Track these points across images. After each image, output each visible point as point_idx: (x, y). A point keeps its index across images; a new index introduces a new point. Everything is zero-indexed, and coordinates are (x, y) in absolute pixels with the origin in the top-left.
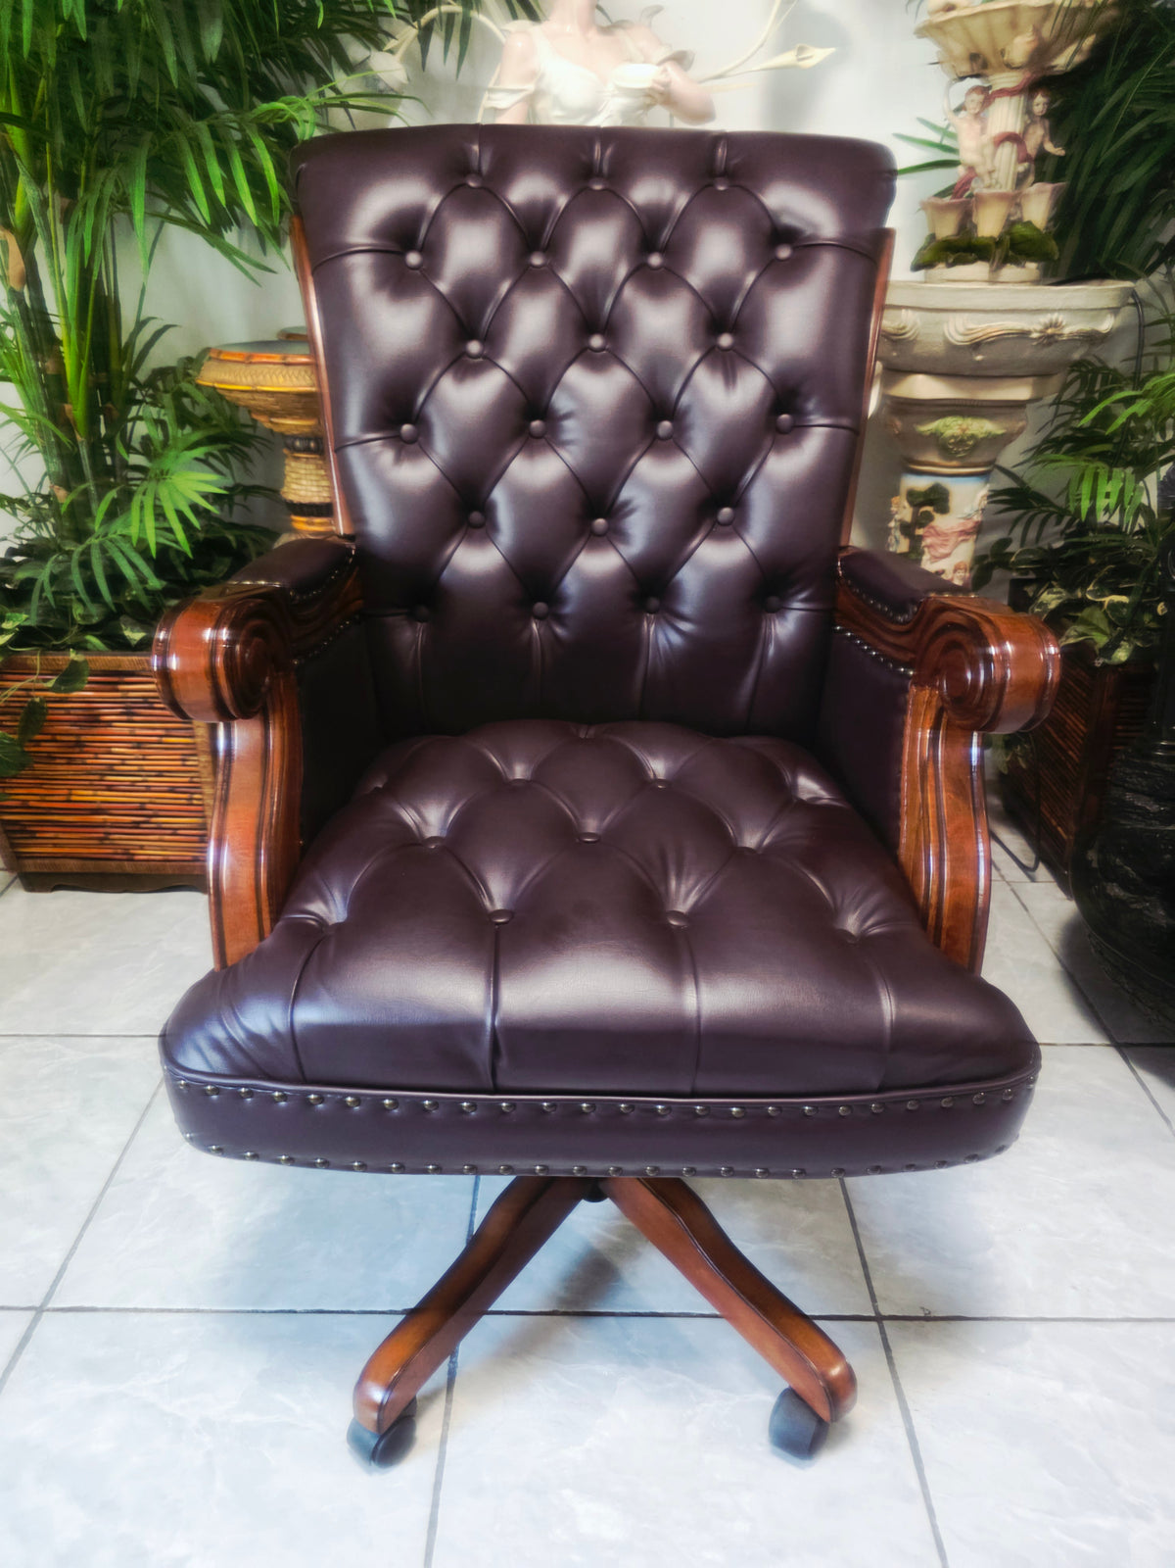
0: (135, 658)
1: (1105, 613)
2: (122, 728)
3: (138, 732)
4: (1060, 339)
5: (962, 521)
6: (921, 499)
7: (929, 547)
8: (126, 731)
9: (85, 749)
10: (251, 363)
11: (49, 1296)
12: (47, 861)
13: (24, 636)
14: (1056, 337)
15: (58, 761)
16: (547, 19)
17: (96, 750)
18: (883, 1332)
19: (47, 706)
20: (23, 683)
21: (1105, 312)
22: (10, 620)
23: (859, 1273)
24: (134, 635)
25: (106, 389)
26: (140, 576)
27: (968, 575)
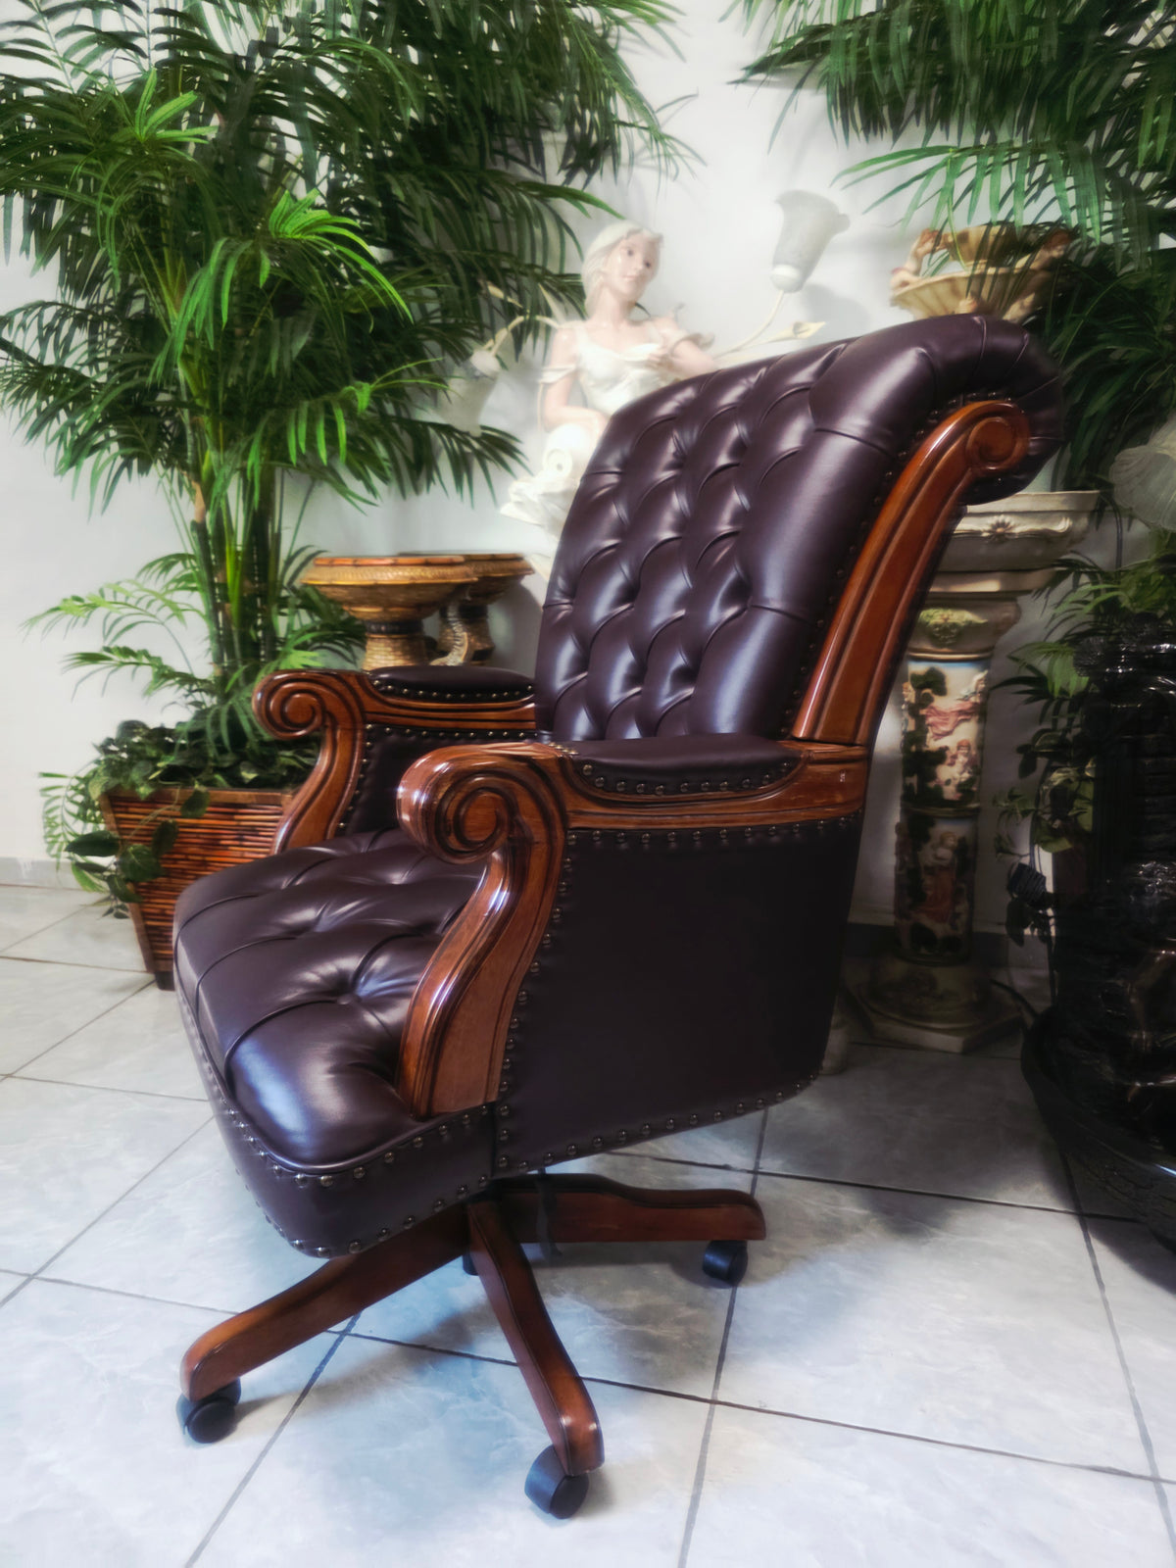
0: (247, 793)
2: (236, 851)
3: (247, 855)
4: (1011, 537)
5: (960, 702)
6: (921, 683)
7: (931, 725)
8: (238, 854)
9: (209, 868)
10: (333, 566)
11: (42, 1270)
13: (171, 774)
14: (1007, 536)
15: (189, 877)
16: (589, 317)
17: (215, 869)
18: (711, 1413)
19: (181, 830)
20: (162, 810)
21: (1058, 515)
22: (163, 760)
23: (713, 1363)
24: (249, 776)
25: (263, 595)
26: (254, 729)
27: (974, 752)
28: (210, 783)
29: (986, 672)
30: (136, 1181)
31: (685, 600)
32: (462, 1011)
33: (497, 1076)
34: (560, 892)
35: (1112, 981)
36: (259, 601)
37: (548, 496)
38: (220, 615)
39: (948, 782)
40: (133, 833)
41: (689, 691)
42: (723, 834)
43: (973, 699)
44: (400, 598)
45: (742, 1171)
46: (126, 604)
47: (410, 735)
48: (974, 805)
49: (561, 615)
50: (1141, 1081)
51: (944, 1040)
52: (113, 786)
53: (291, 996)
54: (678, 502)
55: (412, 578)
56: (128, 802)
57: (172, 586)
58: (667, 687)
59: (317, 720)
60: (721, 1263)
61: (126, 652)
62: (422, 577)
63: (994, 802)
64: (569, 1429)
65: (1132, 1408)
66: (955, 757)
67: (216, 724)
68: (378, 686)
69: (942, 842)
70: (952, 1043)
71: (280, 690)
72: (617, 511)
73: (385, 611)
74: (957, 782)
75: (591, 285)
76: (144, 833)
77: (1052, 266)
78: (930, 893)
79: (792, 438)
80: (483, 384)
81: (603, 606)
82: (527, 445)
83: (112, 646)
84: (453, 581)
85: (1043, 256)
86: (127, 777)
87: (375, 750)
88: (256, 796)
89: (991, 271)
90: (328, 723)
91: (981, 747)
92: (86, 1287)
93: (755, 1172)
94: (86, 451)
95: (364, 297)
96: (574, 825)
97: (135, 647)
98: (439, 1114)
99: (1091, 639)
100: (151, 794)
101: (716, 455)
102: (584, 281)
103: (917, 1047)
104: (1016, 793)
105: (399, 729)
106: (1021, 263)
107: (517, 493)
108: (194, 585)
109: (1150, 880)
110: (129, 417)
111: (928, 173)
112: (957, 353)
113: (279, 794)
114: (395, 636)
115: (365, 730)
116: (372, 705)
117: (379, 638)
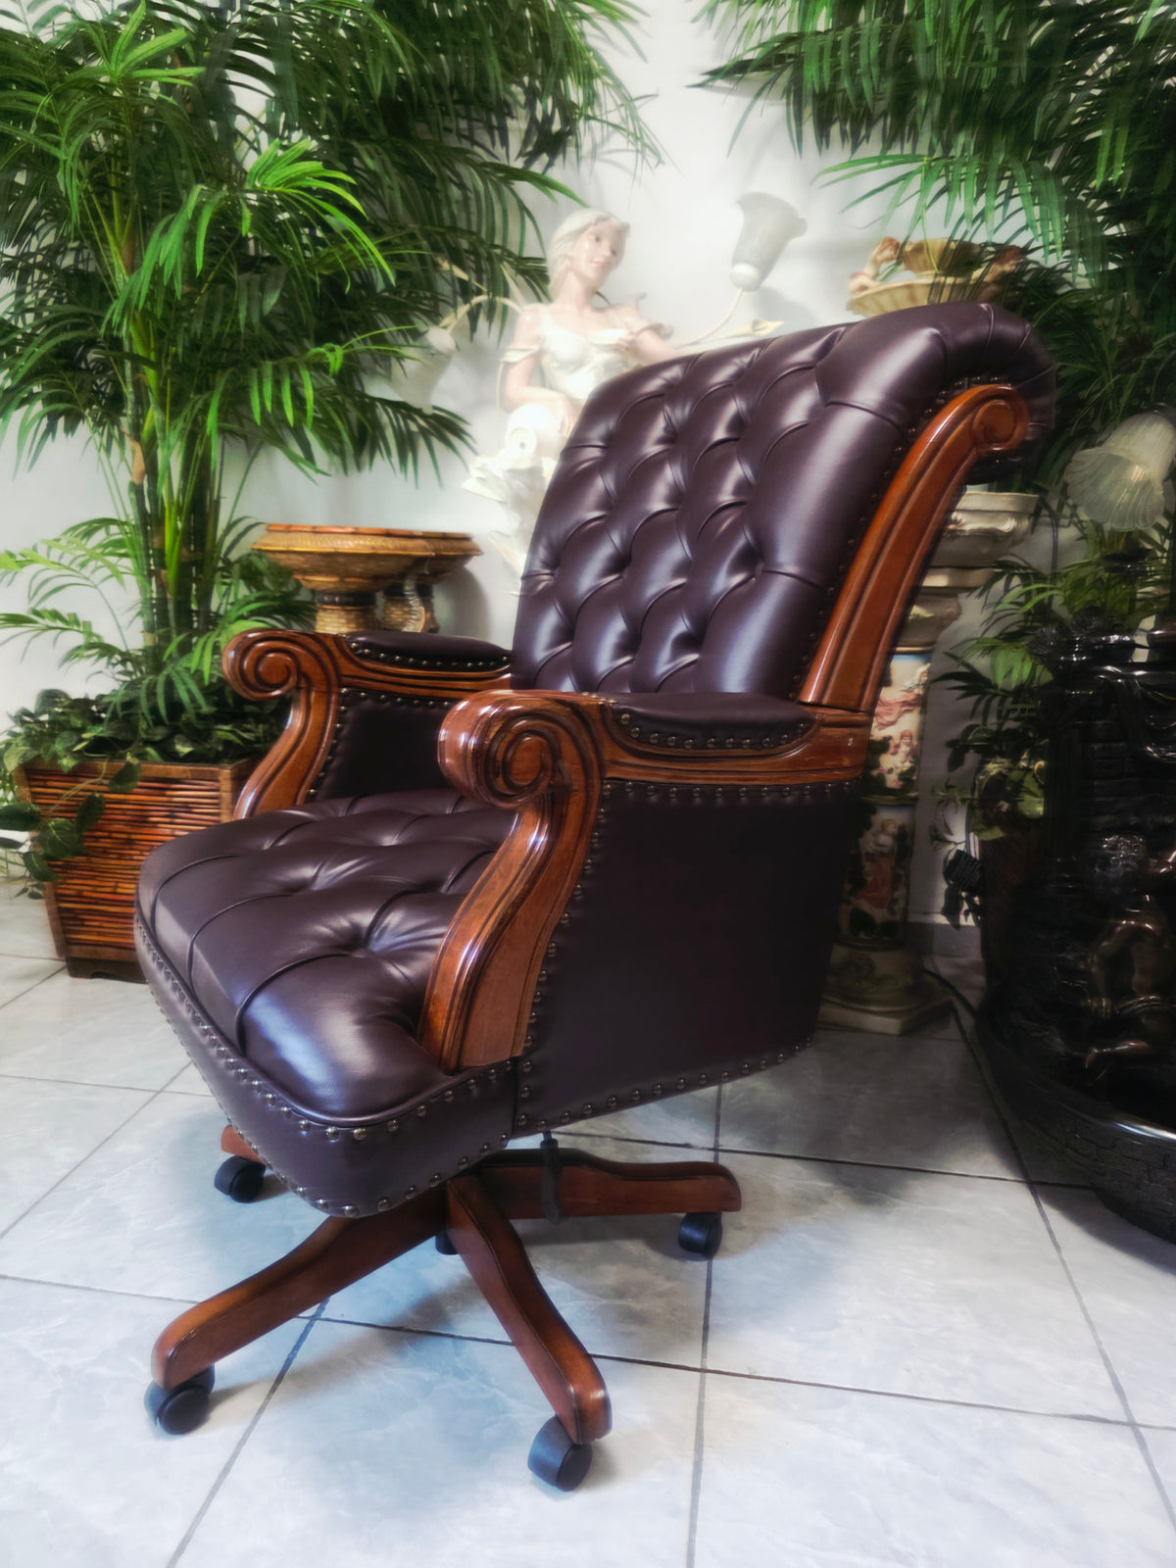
0: (181, 768)
1: (1034, 776)
2: (166, 829)
3: (179, 833)
4: (962, 534)
5: (905, 693)
8: (168, 832)
9: (134, 847)
10: (289, 532)
12: (91, 948)
13: (98, 745)
14: (958, 533)
15: (111, 856)
16: (550, 300)
17: (141, 848)
18: (702, 1382)
19: (108, 806)
20: (86, 784)
21: (1004, 515)
22: (90, 731)
23: (698, 1332)
24: (184, 749)
25: (200, 565)
26: (193, 699)
27: (915, 743)
28: (142, 756)
29: (929, 665)
30: (66, 1171)
31: (682, 569)
32: (496, 960)
33: (524, 1029)
34: (593, 843)
35: (1062, 955)
36: (194, 571)
37: (514, 473)
38: (154, 583)
39: (890, 771)
40: (53, 808)
41: (693, 657)
42: (742, 792)
43: (916, 691)
44: (359, 568)
45: (703, 1149)
46: (59, 564)
47: (384, 701)
48: (913, 794)
49: (541, 586)
50: (1098, 1048)
51: (883, 1023)
52: (31, 757)
53: (306, 948)
54: (671, 475)
55: (373, 548)
56: (48, 775)
57: (99, 551)
58: (666, 652)
59: (292, 681)
60: (697, 1235)
61: (56, 615)
62: (383, 548)
63: (933, 791)
64: (578, 1398)
65: (1101, 1360)
66: (897, 746)
67: (151, 693)
68: (356, 649)
69: (883, 829)
70: (890, 1025)
71: (254, 649)
72: (602, 484)
73: (342, 581)
74: (899, 771)
75: (556, 269)
76: (63, 808)
77: (1004, 279)
78: (870, 879)
79: (797, 412)
80: (438, 361)
81: (590, 577)
82: (478, 427)
83: (38, 608)
84: (414, 553)
85: (997, 269)
86: (49, 748)
87: (349, 715)
88: (191, 771)
89: (950, 280)
90: (303, 685)
91: (921, 738)
92: (26, 1280)
93: (716, 1149)
94: (16, 402)
95: (341, 256)
96: (609, 775)
97: (64, 611)
98: (467, 1069)
99: (1044, 630)
100: (74, 768)
101: (712, 429)
102: (548, 265)
103: (858, 1030)
104: (951, 783)
105: (374, 694)
106: (977, 274)
107: (482, 469)
108: (123, 551)
109: (1114, 852)
110: (62, 372)
111: (905, 177)
112: (966, 335)
113: (217, 769)
114: (349, 608)
115: (340, 694)
116: (348, 668)
117: (333, 610)
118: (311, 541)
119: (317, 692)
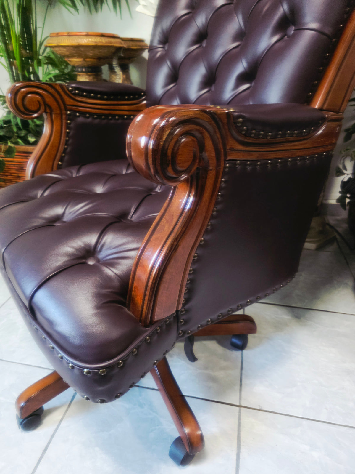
0: (32, 147)
18: (240, 412)
19: (7, 163)
23: (238, 387)
24: (32, 139)
28: (16, 143)
31: (238, 36)
36: (30, 61)
38: (14, 68)
44: (91, 53)
51: (309, 246)
55: (96, 42)
58: (232, 85)
60: (238, 342)
62: (100, 42)
70: (312, 246)
73: (84, 60)
114: (89, 74)
115: (66, 114)
116: (69, 101)
117: (82, 75)
118: (68, 40)
119: (56, 114)
